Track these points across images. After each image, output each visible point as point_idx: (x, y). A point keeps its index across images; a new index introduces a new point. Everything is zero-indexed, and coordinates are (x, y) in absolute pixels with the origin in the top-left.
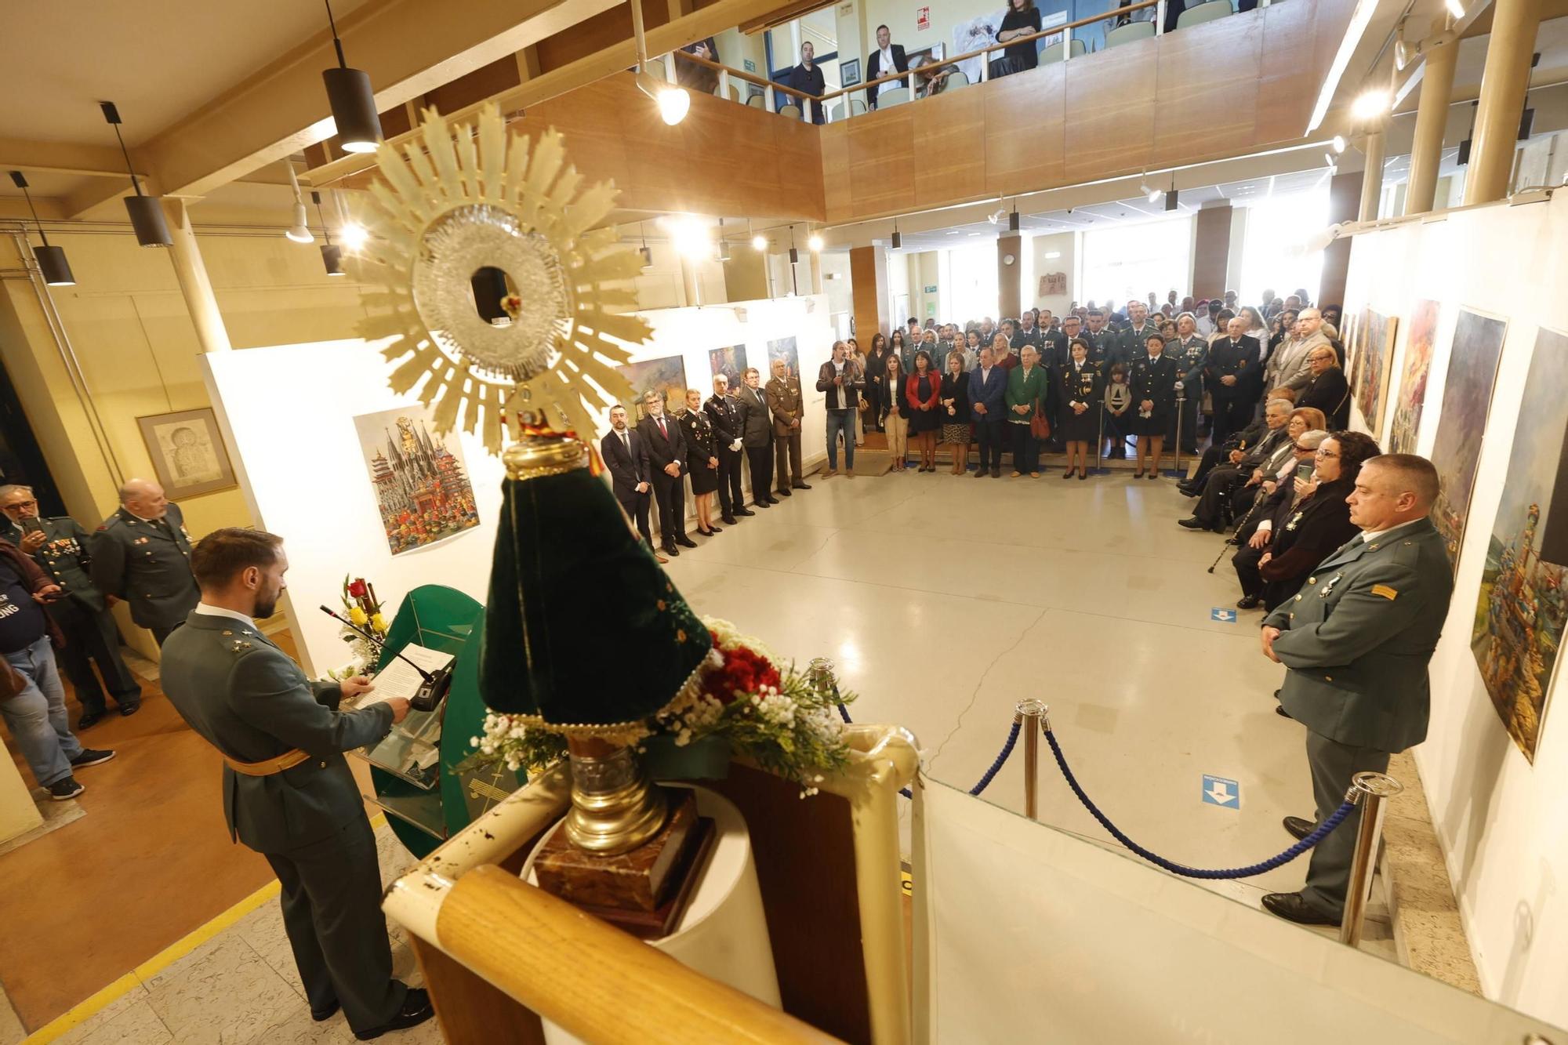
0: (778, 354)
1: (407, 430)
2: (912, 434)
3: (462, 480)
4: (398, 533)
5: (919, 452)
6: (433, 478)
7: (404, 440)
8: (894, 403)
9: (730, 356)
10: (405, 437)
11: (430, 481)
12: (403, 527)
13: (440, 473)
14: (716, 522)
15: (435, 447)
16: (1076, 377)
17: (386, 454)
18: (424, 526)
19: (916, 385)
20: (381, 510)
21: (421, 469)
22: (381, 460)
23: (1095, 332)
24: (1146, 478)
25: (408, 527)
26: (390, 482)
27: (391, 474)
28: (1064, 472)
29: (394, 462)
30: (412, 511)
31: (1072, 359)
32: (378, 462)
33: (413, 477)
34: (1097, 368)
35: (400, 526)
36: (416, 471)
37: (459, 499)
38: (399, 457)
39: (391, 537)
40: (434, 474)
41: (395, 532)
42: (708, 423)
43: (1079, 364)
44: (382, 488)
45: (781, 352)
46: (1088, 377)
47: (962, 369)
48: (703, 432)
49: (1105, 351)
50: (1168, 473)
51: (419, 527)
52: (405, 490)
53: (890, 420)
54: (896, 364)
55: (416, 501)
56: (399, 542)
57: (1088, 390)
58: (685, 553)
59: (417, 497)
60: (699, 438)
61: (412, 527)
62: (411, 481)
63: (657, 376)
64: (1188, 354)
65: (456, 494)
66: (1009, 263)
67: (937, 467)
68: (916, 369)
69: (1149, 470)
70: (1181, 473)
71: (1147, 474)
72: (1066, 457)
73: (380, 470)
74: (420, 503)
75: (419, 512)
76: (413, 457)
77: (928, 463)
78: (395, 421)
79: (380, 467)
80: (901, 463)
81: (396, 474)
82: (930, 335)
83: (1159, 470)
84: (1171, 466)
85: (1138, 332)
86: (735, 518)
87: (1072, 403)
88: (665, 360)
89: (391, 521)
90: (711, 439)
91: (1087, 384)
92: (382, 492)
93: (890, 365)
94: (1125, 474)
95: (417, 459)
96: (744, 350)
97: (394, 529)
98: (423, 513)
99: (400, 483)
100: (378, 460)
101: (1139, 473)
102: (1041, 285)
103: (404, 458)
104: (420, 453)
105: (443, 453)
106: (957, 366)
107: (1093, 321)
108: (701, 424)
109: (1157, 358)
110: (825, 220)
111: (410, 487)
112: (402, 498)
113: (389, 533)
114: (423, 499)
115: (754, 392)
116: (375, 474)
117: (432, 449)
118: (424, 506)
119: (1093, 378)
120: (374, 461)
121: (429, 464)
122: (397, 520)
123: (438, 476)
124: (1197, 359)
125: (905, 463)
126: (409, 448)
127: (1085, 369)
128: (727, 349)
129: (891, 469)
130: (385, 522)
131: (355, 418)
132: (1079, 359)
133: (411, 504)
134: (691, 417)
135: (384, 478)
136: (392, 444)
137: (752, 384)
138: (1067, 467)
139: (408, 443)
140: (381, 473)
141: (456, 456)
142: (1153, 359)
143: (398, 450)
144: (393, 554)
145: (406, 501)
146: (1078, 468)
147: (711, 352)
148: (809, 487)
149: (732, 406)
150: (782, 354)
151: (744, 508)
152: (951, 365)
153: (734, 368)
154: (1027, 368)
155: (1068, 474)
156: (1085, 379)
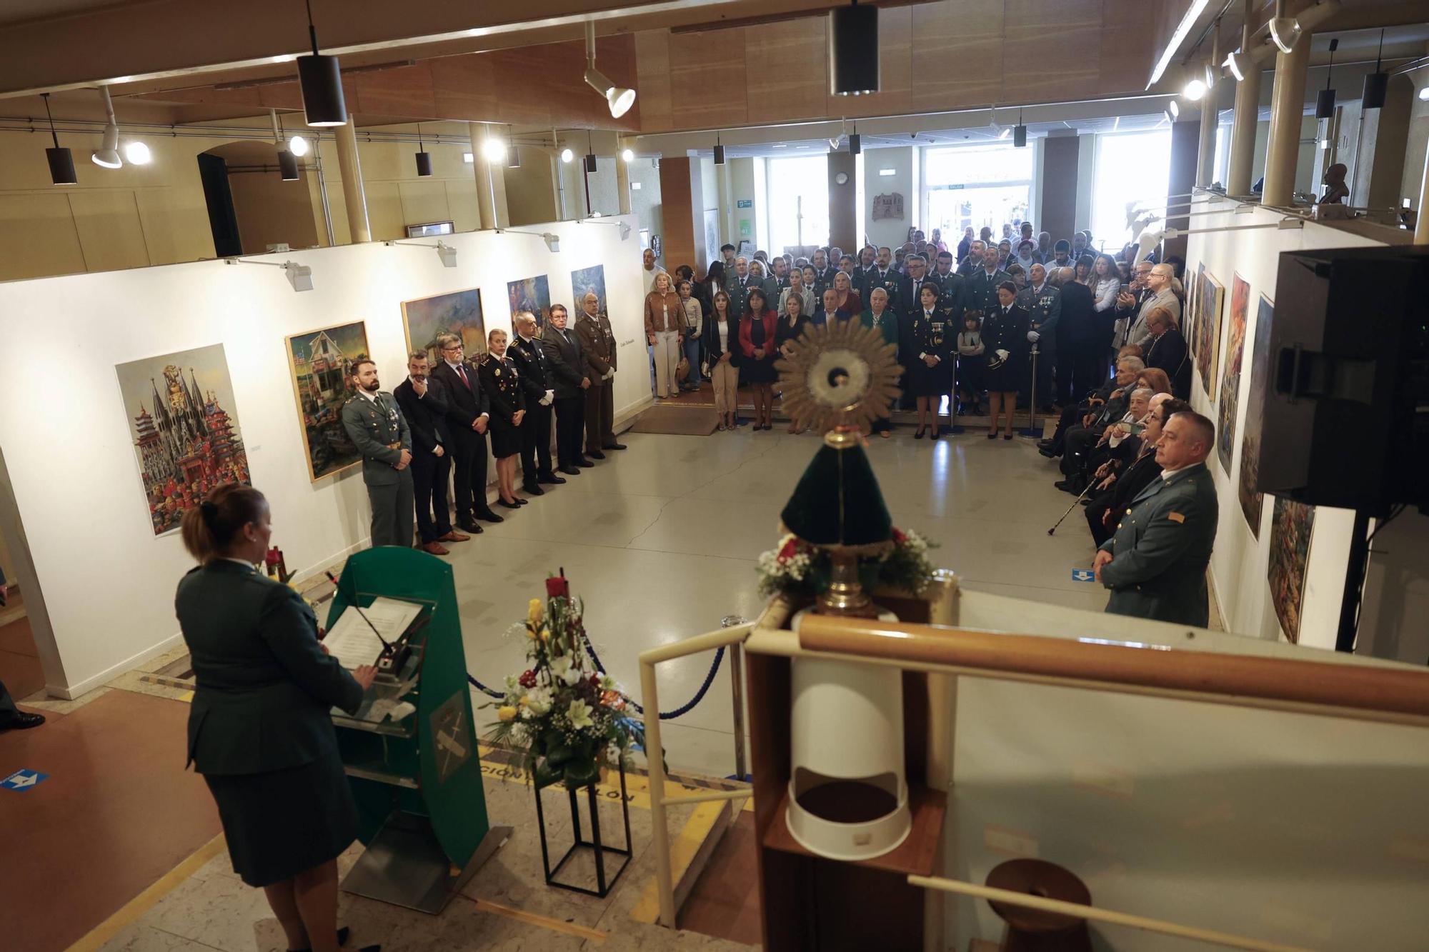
0: (584, 287)
1: (175, 381)
2: (742, 385)
3: (234, 442)
4: (163, 507)
5: (752, 407)
6: (203, 440)
7: (171, 393)
8: (724, 349)
9: (531, 291)
10: (172, 389)
11: (199, 442)
12: (168, 500)
13: (211, 433)
14: (518, 491)
15: (205, 401)
16: (925, 326)
17: (151, 410)
18: (192, 499)
19: (749, 328)
20: (145, 480)
21: (189, 426)
22: (146, 418)
23: (943, 275)
24: (1001, 438)
25: (174, 501)
26: (155, 444)
27: (157, 434)
28: (914, 430)
29: (159, 420)
30: (178, 480)
31: (921, 306)
32: (142, 421)
33: (181, 439)
34: (948, 317)
35: (165, 498)
36: (184, 430)
37: (231, 465)
38: (165, 414)
39: (155, 513)
40: (204, 434)
41: (160, 505)
42: (514, 370)
43: (929, 311)
44: (146, 452)
45: (586, 284)
46: (938, 326)
47: (800, 311)
48: (508, 382)
49: (955, 296)
50: (1024, 432)
51: (186, 499)
52: (171, 454)
53: (719, 369)
54: (725, 303)
55: (183, 468)
56: (163, 518)
57: (940, 341)
58: (490, 529)
59: (185, 463)
60: (503, 389)
61: (178, 500)
62: (178, 443)
63: (451, 313)
64: (1041, 303)
65: (228, 459)
66: (841, 182)
67: (773, 425)
68: (750, 310)
69: (1003, 429)
70: (1037, 432)
71: (1001, 434)
72: (916, 413)
73: (145, 429)
74: (189, 470)
75: (187, 481)
76: (181, 414)
77: (764, 420)
78: (162, 370)
79: (143, 426)
80: (730, 420)
81: (162, 435)
82: (755, 266)
83: (1013, 429)
84: (1025, 424)
85: (990, 277)
86: (541, 486)
87: (923, 355)
88: (460, 294)
89: (155, 493)
90: (517, 391)
91: (939, 335)
92: (146, 458)
93: (718, 304)
94: (977, 433)
95: (185, 416)
96: (547, 282)
97: (159, 502)
98: (192, 483)
99: (165, 445)
100: (141, 418)
101: (993, 433)
102: (875, 208)
103: (171, 415)
104: (188, 410)
105: (215, 410)
106: (797, 307)
107: (941, 263)
108: (506, 372)
109: (1009, 307)
110: (639, 128)
111: (177, 450)
112: (168, 464)
113: (152, 508)
114: (191, 465)
115: (562, 332)
116: (139, 435)
117: (202, 404)
118: (194, 473)
119: (945, 327)
120: (138, 419)
121: (199, 423)
122: (162, 492)
123: (208, 437)
124: (1050, 309)
125: (734, 420)
126: (178, 402)
127: (935, 317)
128: (528, 281)
129: (718, 428)
130: (148, 494)
131: (118, 367)
132: (928, 306)
133: (178, 471)
134: (494, 363)
135: (147, 440)
136: (157, 397)
137: (558, 323)
138: (916, 425)
139: (176, 397)
140: (145, 433)
141: (229, 413)
142: (1006, 309)
143: (165, 406)
144: (157, 533)
145: (173, 469)
146: (930, 426)
147: (510, 285)
148: (624, 448)
149: (540, 350)
150: (587, 287)
151: (552, 474)
152: (789, 306)
153: (534, 304)
154: (877, 314)
155: (919, 433)
156: (935, 328)
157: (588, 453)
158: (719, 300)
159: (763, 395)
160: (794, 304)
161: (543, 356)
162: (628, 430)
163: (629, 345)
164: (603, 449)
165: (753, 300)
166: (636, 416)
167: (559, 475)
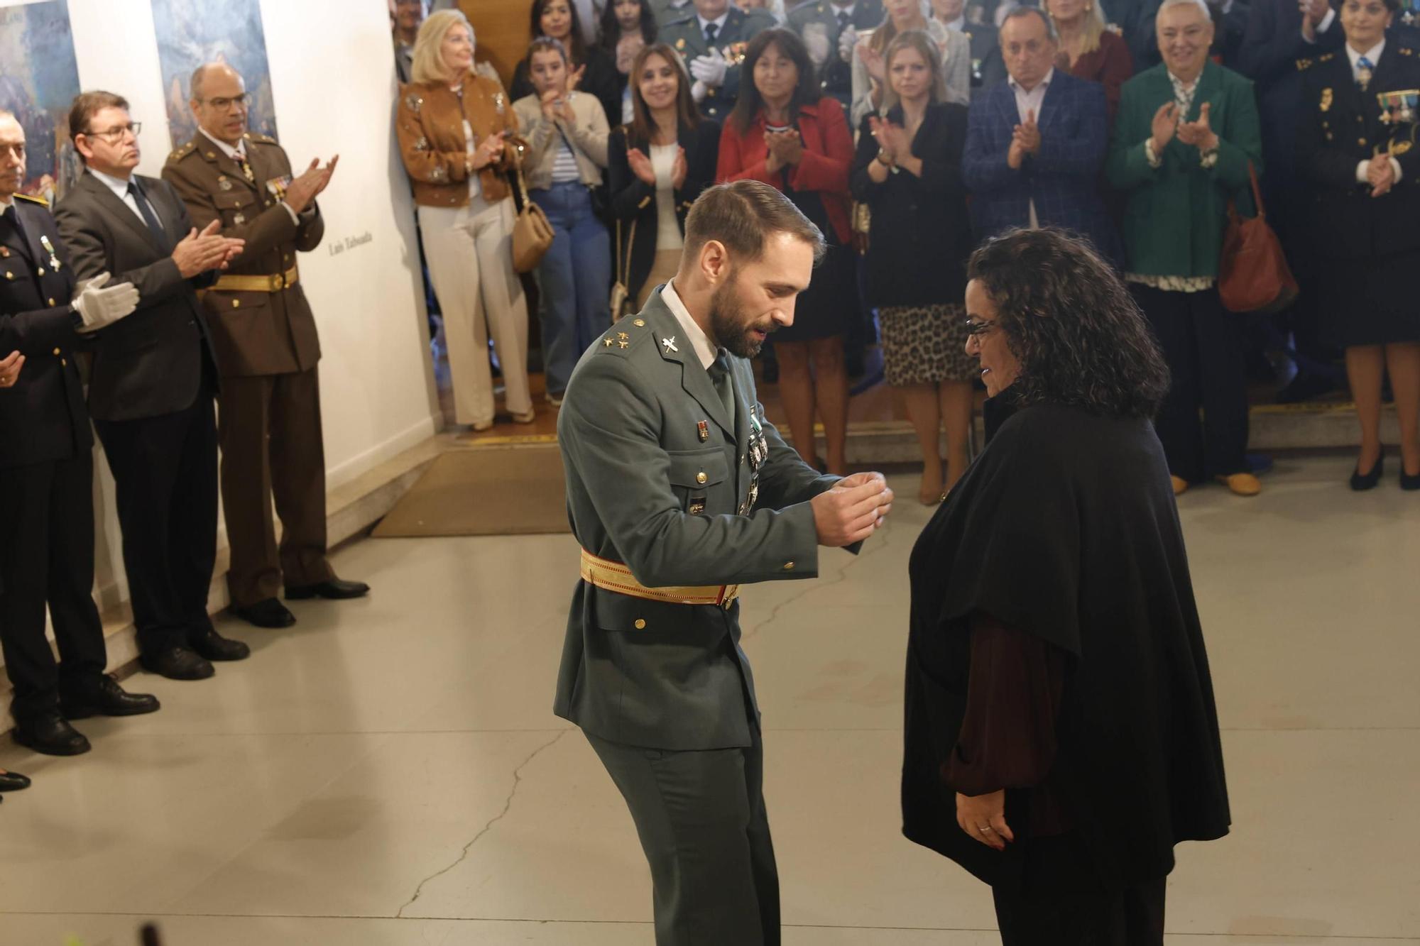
16: (1356, 105)
43: (1365, 57)
46: (1400, 104)
148: (360, 591)
149: (44, 240)
150: (207, 52)
151: (110, 681)
152: (895, 77)
153: (25, 98)
154: (1186, 81)
155: (1365, 470)
156: (1391, 110)
157: (236, 611)
158: (649, 76)
159: (813, 385)
160: (917, 67)
161: (55, 263)
162: (366, 533)
163: (358, 248)
164: (290, 595)
165: (766, 65)
166: (395, 482)
167: (135, 685)
